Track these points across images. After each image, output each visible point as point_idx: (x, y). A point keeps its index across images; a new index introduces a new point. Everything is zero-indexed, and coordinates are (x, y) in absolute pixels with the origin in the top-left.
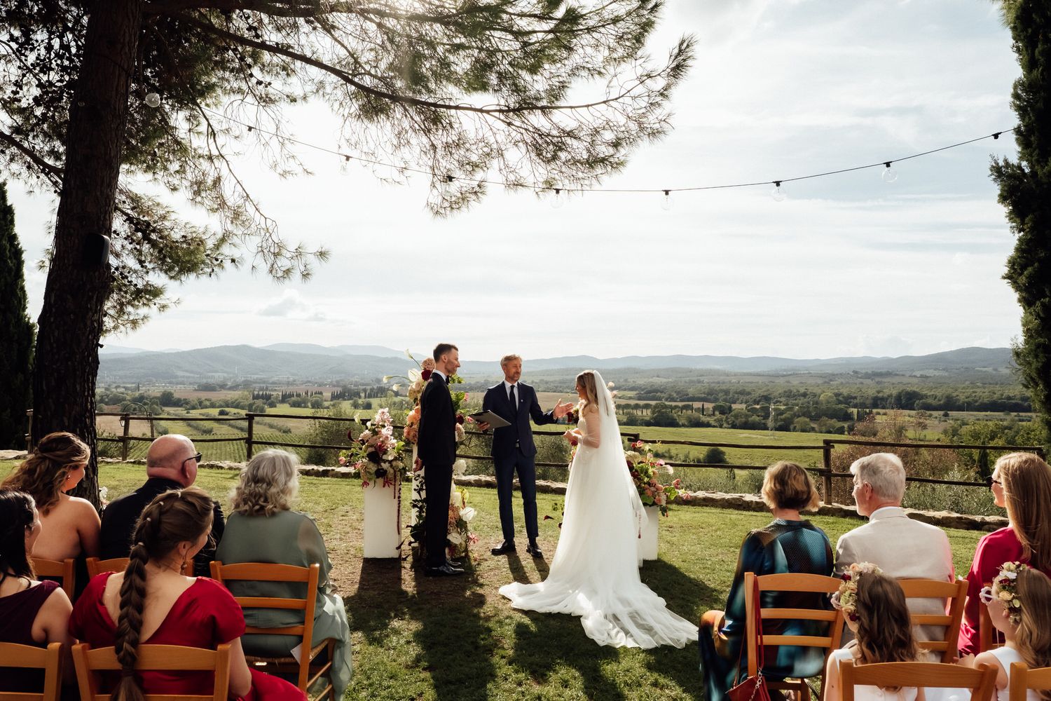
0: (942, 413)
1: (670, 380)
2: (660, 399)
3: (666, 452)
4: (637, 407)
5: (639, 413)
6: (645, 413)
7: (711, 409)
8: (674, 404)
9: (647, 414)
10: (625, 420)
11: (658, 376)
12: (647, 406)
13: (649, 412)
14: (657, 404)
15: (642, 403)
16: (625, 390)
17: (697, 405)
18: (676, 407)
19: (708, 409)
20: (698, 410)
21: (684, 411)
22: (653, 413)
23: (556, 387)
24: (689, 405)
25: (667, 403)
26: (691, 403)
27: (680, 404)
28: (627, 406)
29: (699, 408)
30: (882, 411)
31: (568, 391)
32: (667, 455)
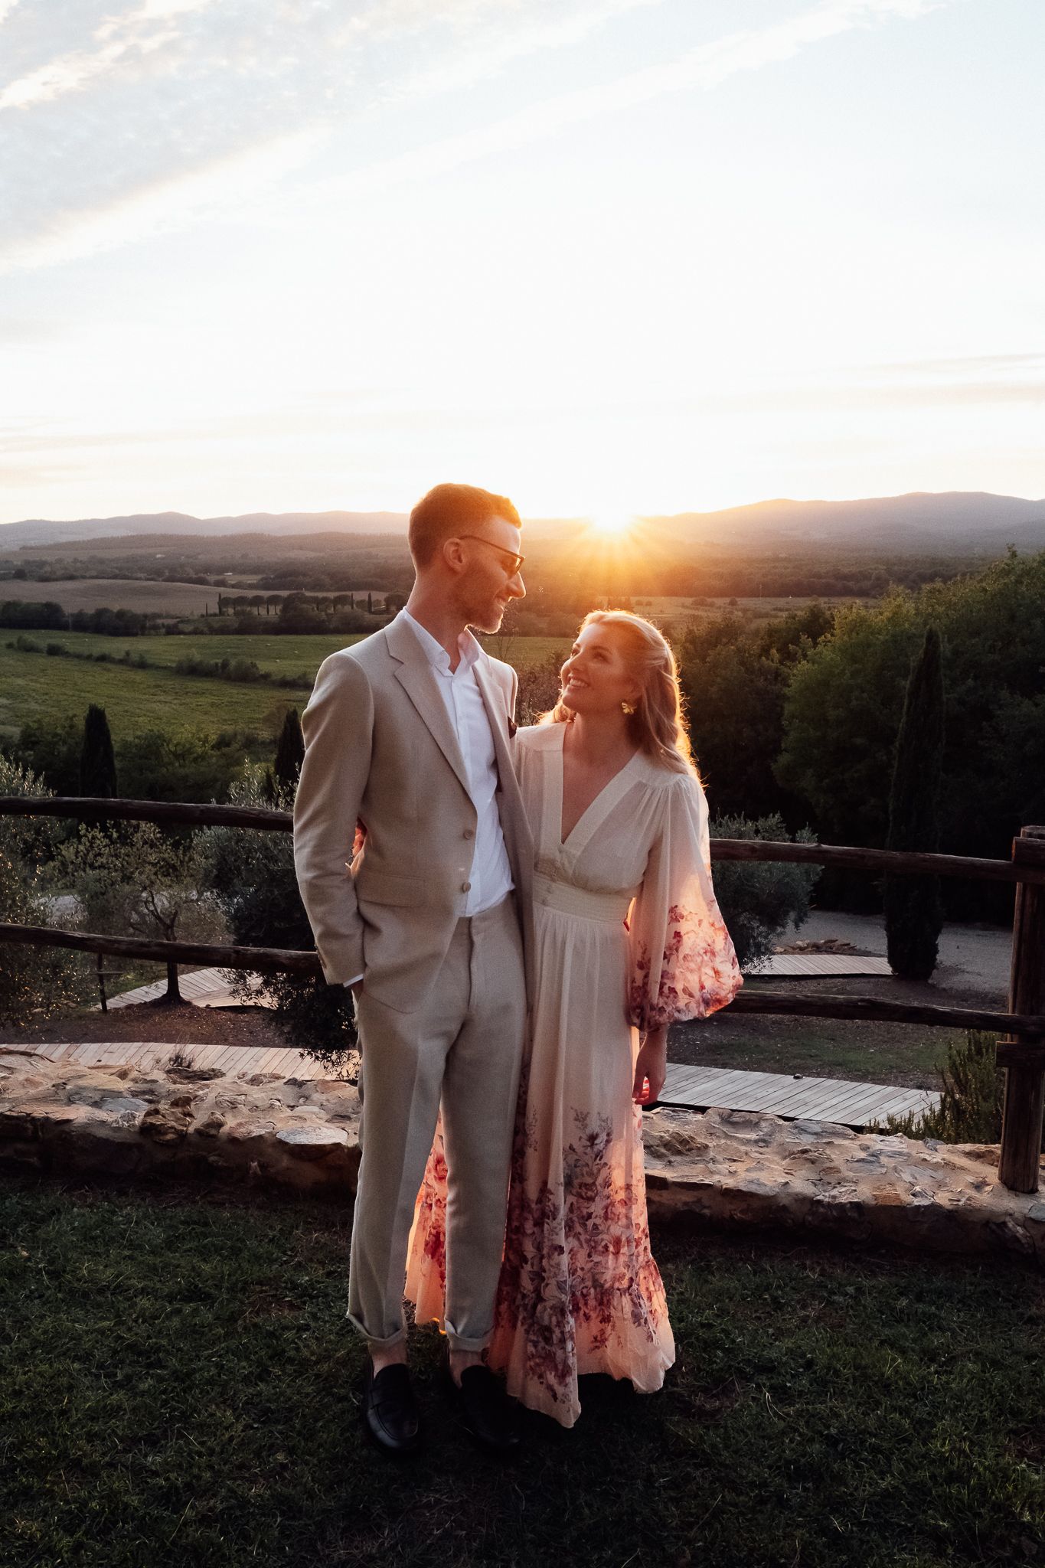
0: (728, 600)
1: (322, 554)
2: (299, 586)
3: (299, 678)
4: (257, 601)
5: (263, 611)
6: (272, 611)
7: (383, 603)
8: (320, 595)
9: (273, 613)
10: (236, 625)
11: (301, 548)
12: (273, 600)
13: (279, 608)
14: (290, 596)
15: (266, 594)
16: (243, 572)
17: (360, 596)
18: (325, 599)
19: (378, 602)
20: (360, 603)
21: (339, 606)
22: (284, 610)
23: (120, 569)
24: (346, 597)
25: (308, 594)
26: (349, 593)
27: (332, 595)
28: (241, 601)
29: (362, 601)
30: (644, 599)
31: (142, 575)
32: (301, 682)
